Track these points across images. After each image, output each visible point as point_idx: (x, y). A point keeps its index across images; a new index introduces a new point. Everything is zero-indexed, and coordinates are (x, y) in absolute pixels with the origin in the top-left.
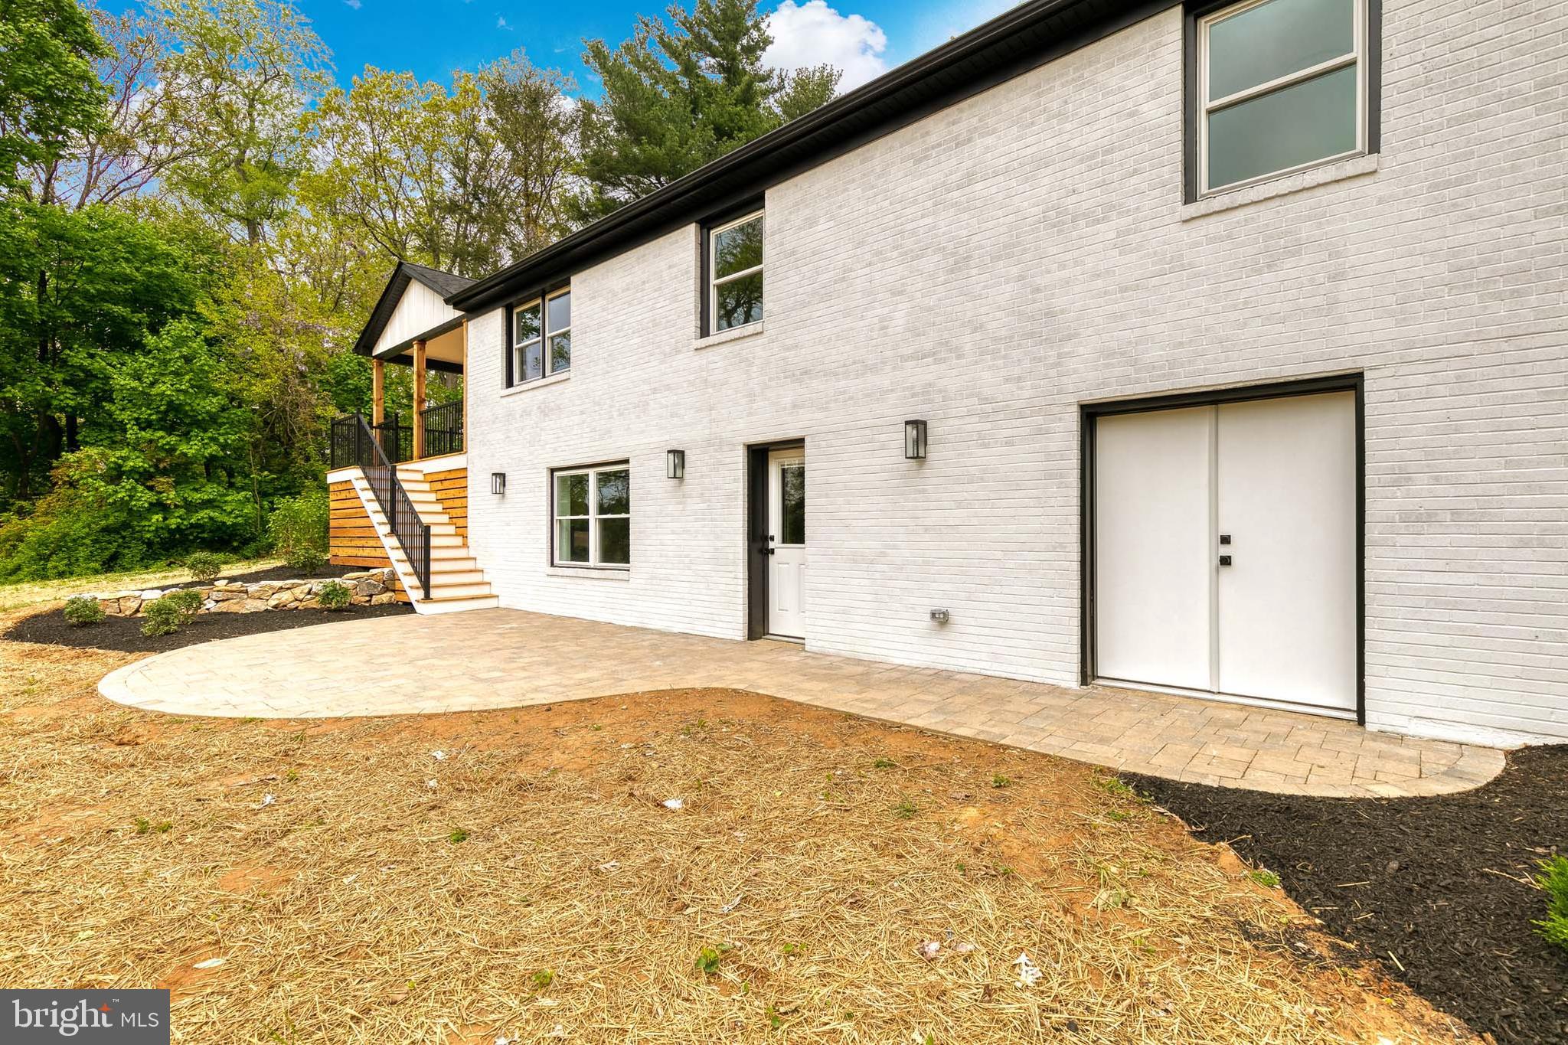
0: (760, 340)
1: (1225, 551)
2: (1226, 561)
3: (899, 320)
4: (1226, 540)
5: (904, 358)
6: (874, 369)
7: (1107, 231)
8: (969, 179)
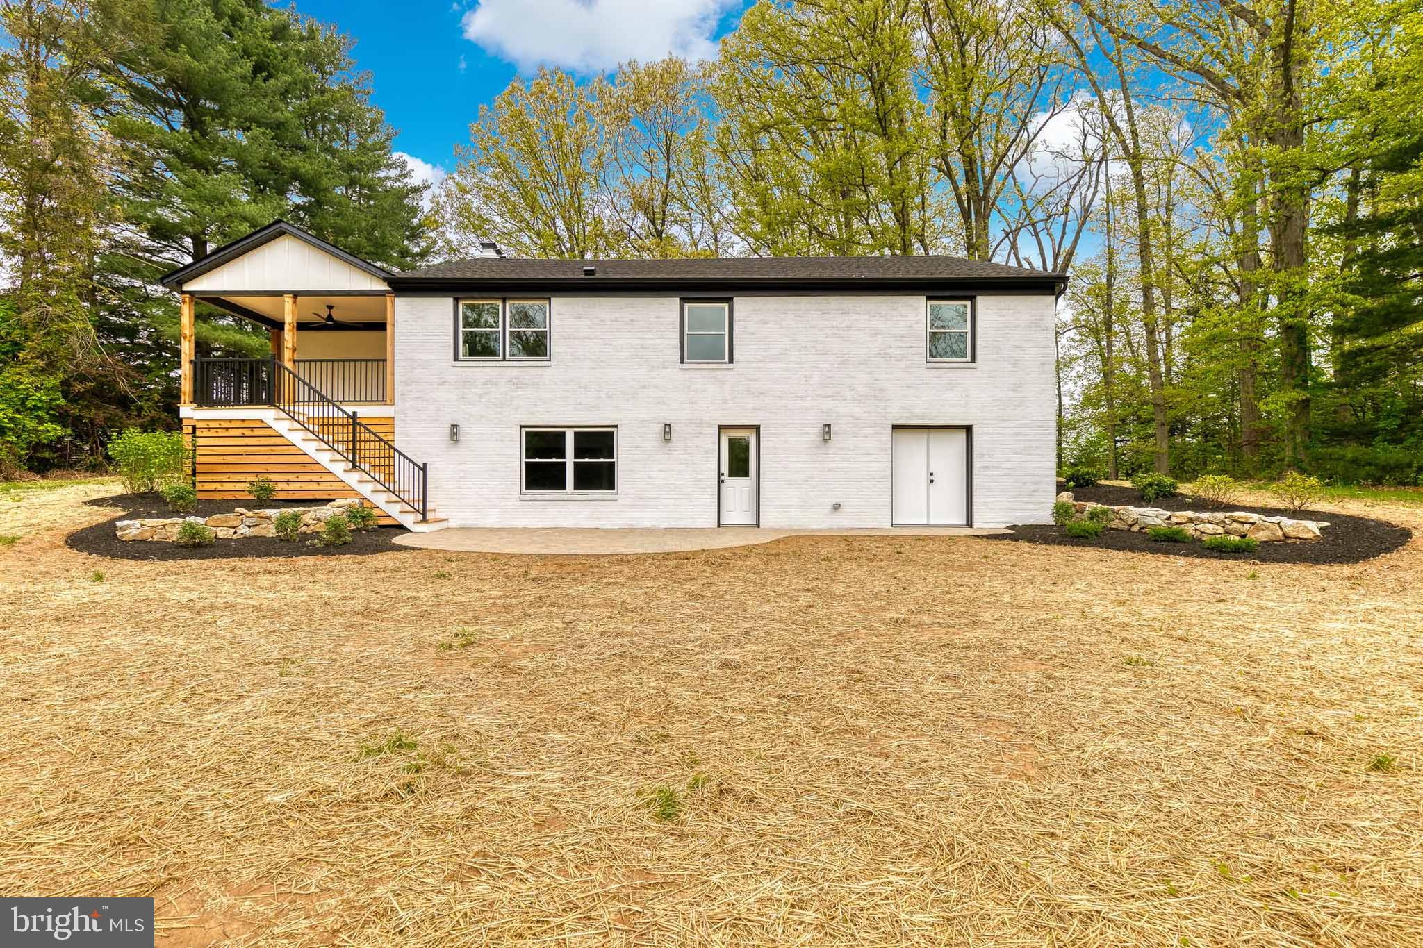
0: (730, 373)
1: (932, 478)
2: (932, 481)
3: (816, 378)
4: (932, 474)
5: (818, 396)
6: (801, 398)
7: (903, 364)
8: (849, 329)
